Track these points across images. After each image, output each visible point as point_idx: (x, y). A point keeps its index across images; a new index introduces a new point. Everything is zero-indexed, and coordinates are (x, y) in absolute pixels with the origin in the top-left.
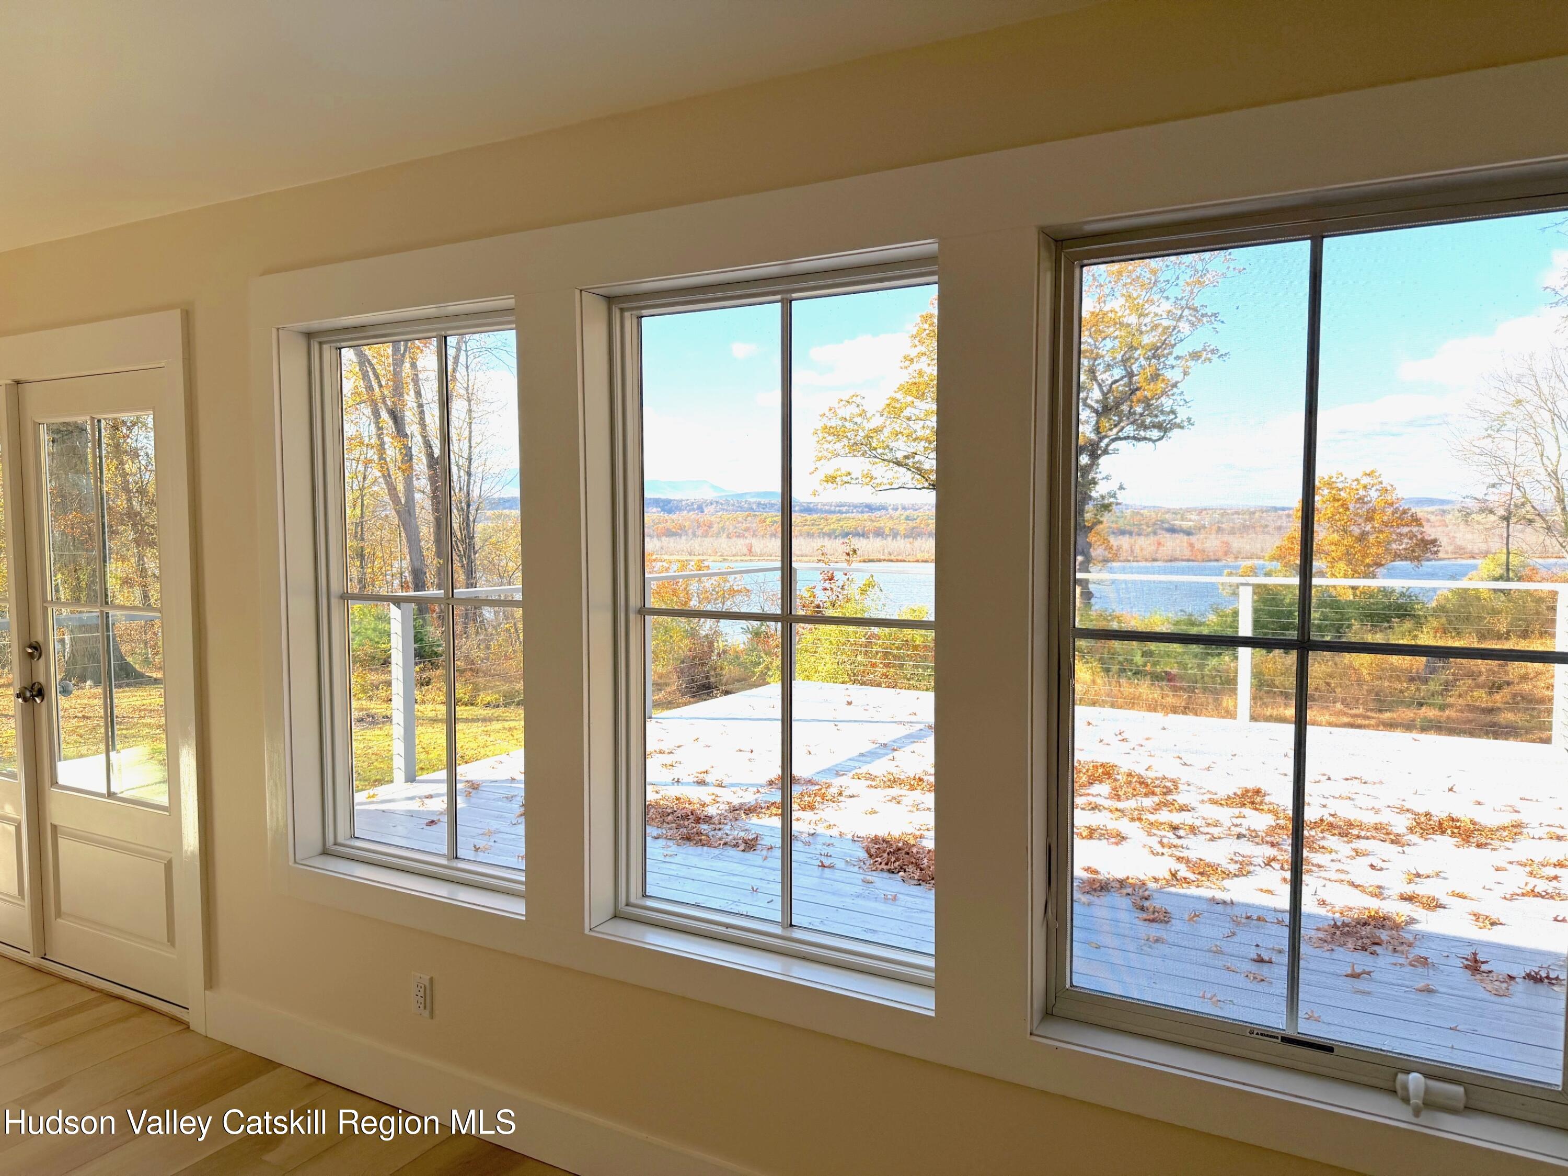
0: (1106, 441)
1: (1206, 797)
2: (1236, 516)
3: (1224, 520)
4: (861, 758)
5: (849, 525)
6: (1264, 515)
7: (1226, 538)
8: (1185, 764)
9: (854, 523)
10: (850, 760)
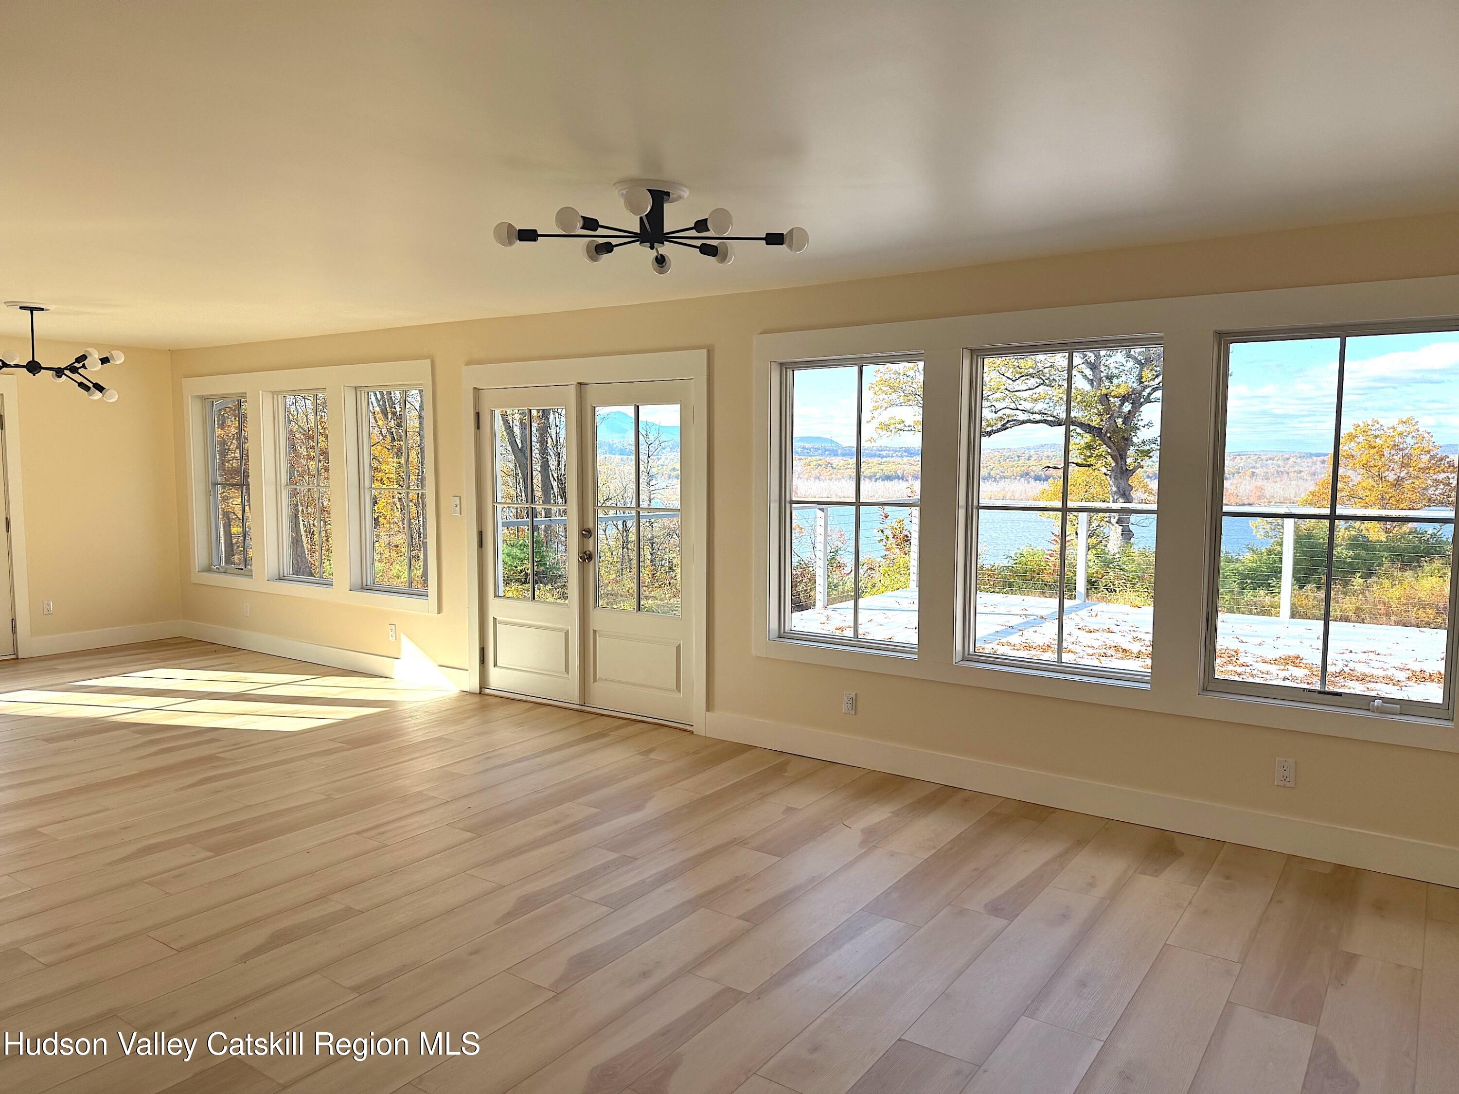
0: (1148, 390)
1: (1259, 659)
2: (1269, 462)
3: (1258, 465)
4: (997, 634)
5: (889, 469)
6: (1299, 460)
7: (1260, 483)
8: (1242, 642)
9: (894, 467)
10: (990, 635)
